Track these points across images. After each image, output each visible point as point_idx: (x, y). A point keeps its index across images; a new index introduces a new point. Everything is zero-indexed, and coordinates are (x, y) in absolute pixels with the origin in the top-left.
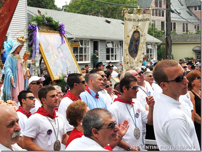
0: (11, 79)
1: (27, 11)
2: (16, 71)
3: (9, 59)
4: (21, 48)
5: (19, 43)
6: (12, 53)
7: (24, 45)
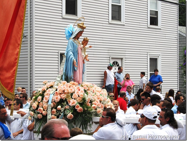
0: (73, 61)
1: (178, 31)
2: (77, 55)
3: (71, 44)
4: (81, 33)
5: (80, 29)
6: (73, 38)
7: (83, 31)
